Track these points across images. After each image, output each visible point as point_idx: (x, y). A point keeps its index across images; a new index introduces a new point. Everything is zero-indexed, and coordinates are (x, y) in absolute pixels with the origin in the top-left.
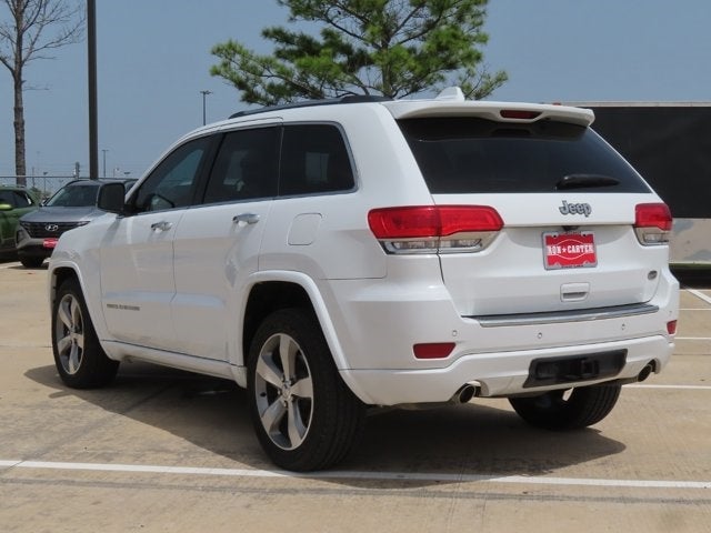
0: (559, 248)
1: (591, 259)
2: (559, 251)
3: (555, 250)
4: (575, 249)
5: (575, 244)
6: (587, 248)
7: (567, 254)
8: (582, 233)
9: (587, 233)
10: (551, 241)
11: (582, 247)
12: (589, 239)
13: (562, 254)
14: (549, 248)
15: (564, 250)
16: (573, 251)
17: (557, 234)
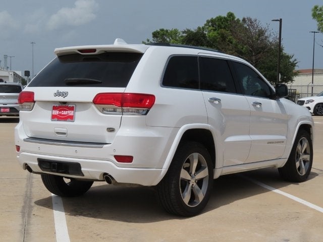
0: (58, 112)
1: (71, 118)
2: (58, 113)
3: (56, 112)
4: (65, 113)
5: (65, 110)
6: (71, 113)
7: (61, 115)
8: (69, 106)
9: (71, 106)
10: (55, 108)
11: (68, 112)
12: (72, 109)
13: (59, 114)
14: (54, 111)
15: (60, 113)
16: (64, 113)
17: (58, 106)
